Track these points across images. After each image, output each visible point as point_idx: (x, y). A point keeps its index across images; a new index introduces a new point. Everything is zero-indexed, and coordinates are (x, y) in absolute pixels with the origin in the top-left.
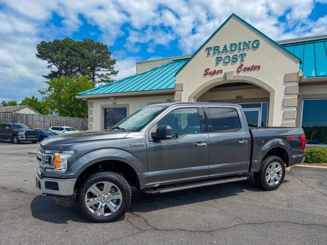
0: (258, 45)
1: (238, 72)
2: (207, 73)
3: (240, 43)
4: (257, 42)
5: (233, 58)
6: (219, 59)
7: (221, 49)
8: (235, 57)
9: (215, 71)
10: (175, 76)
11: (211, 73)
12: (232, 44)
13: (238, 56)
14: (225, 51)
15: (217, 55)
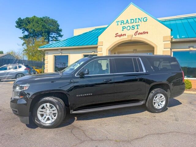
0: (146, 20)
1: (135, 35)
2: (117, 35)
7: (125, 22)
9: (122, 35)
10: (98, 37)
11: (119, 36)
12: (131, 20)
13: (135, 26)
14: (127, 23)
15: (123, 25)
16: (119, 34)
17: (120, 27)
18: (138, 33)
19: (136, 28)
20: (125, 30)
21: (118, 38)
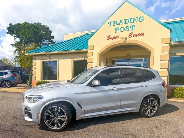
0: (143, 20)
1: (129, 37)
2: (109, 38)
3: (131, 19)
4: (142, 18)
7: (118, 23)
8: (128, 28)
9: (114, 37)
10: (88, 40)
11: (112, 38)
12: (125, 20)
13: (130, 27)
14: (121, 24)
15: (116, 26)
16: (112, 36)
17: (113, 28)
18: (133, 35)
19: (130, 29)
20: (118, 32)
21: (110, 41)
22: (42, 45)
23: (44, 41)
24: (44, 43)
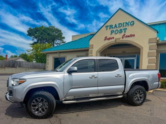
0: (133, 24)
1: (122, 38)
2: (106, 39)
3: (124, 23)
4: (133, 22)
5: (120, 31)
6: (113, 31)
8: (121, 30)
9: (110, 38)
10: (89, 41)
11: (108, 39)
17: (109, 31)
18: (125, 36)
20: (113, 34)
22: (55, 44)
23: (56, 41)
24: (57, 42)
